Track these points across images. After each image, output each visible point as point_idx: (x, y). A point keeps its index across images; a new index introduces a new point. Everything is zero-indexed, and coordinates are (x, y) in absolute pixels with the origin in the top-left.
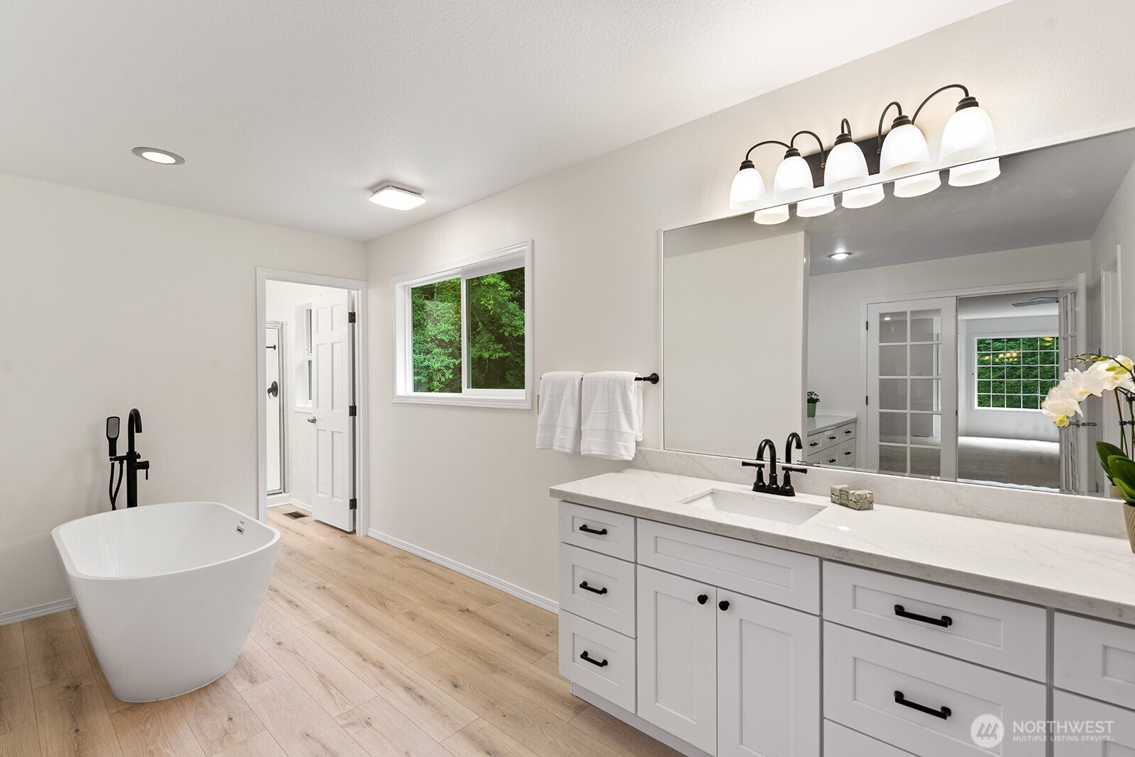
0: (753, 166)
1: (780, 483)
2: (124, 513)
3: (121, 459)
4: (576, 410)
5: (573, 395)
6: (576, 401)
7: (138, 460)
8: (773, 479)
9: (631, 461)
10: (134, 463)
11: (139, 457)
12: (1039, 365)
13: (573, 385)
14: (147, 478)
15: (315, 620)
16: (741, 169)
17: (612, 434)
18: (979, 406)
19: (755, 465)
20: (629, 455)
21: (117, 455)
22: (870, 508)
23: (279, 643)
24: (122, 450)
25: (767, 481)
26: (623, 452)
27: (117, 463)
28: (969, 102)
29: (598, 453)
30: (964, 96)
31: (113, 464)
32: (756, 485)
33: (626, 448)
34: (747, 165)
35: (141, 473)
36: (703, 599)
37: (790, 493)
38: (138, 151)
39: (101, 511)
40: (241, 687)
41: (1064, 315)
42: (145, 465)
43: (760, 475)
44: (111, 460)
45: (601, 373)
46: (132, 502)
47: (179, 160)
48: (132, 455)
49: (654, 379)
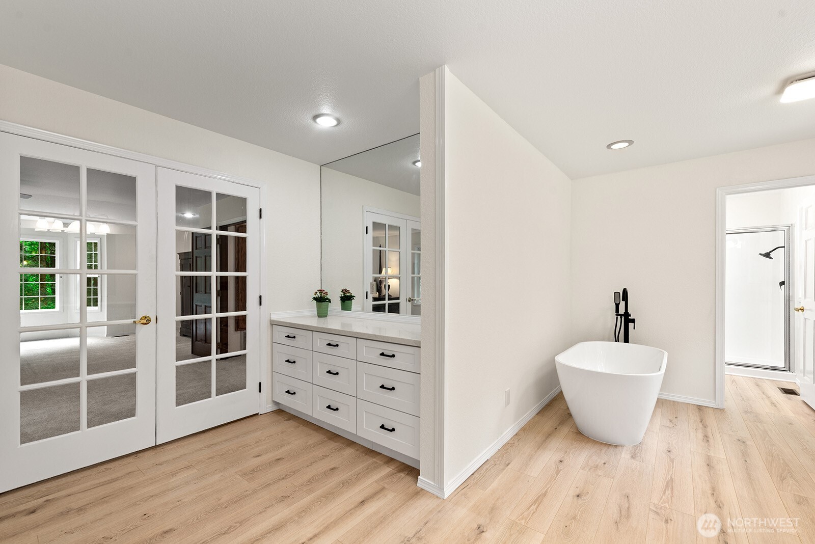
2: (622, 344)
3: (621, 315)
7: (630, 317)
10: (627, 319)
11: (630, 315)
14: (634, 329)
15: (709, 454)
21: (620, 313)
23: (669, 451)
24: (622, 311)
27: (619, 317)
31: (617, 318)
35: (631, 325)
38: (609, 146)
39: (609, 340)
40: (624, 456)
42: (633, 321)
44: (616, 315)
46: (626, 340)
47: (630, 142)
48: (627, 314)
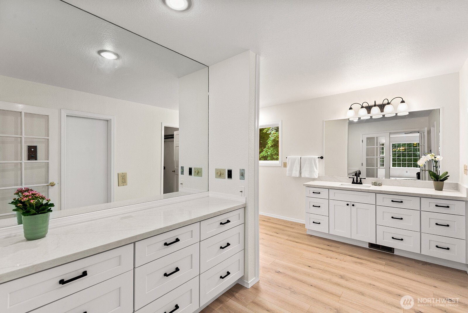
0: (352, 109)
1: (359, 181)
4: (299, 166)
5: (298, 162)
6: (299, 164)
8: (357, 181)
9: (317, 178)
12: (412, 153)
13: (298, 159)
16: (349, 109)
17: (311, 171)
18: (393, 166)
19: (352, 178)
20: (317, 177)
22: (381, 186)
25: (355, 181)
26: (315, 176)
28: (403, 102)
29: (308, 176)
30: (402, 100)
32: (352, 182)
33: (316, 175)
34: (351, 109)
36: (348, 205)
37: (362, 184)
41: (421, 137)
43: (353, 180)
45: (307, 156)
49: (322, 158)
